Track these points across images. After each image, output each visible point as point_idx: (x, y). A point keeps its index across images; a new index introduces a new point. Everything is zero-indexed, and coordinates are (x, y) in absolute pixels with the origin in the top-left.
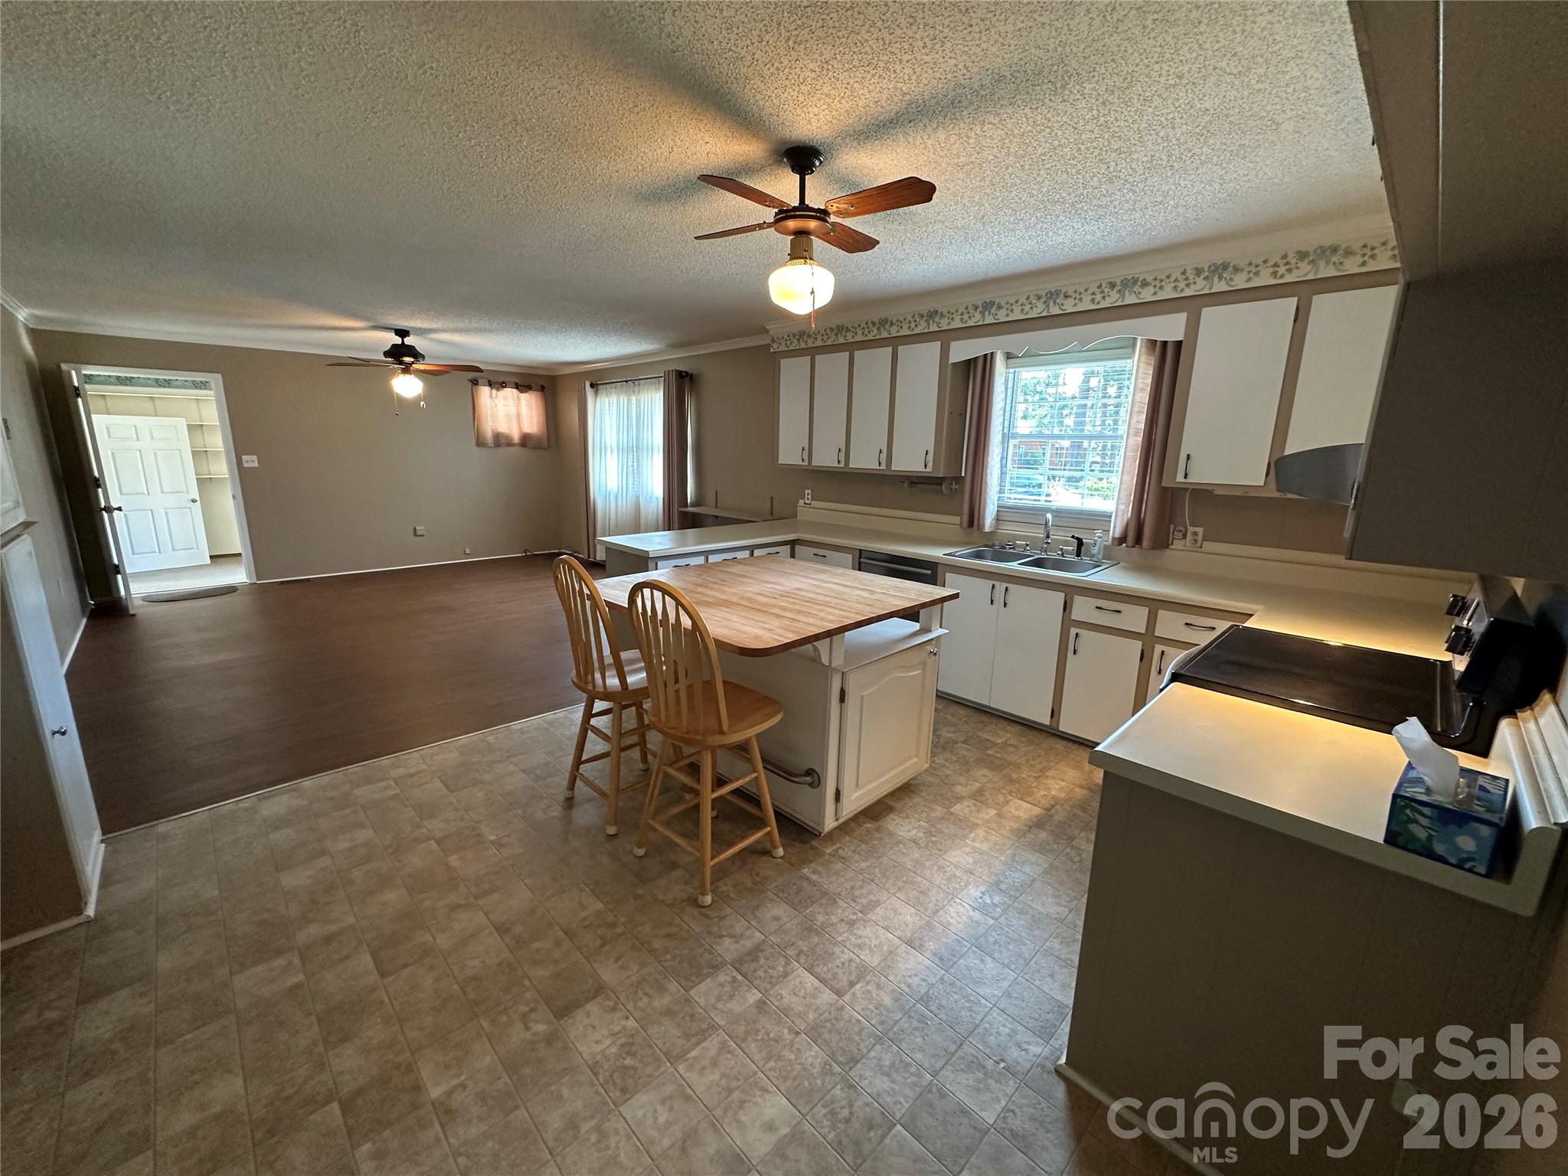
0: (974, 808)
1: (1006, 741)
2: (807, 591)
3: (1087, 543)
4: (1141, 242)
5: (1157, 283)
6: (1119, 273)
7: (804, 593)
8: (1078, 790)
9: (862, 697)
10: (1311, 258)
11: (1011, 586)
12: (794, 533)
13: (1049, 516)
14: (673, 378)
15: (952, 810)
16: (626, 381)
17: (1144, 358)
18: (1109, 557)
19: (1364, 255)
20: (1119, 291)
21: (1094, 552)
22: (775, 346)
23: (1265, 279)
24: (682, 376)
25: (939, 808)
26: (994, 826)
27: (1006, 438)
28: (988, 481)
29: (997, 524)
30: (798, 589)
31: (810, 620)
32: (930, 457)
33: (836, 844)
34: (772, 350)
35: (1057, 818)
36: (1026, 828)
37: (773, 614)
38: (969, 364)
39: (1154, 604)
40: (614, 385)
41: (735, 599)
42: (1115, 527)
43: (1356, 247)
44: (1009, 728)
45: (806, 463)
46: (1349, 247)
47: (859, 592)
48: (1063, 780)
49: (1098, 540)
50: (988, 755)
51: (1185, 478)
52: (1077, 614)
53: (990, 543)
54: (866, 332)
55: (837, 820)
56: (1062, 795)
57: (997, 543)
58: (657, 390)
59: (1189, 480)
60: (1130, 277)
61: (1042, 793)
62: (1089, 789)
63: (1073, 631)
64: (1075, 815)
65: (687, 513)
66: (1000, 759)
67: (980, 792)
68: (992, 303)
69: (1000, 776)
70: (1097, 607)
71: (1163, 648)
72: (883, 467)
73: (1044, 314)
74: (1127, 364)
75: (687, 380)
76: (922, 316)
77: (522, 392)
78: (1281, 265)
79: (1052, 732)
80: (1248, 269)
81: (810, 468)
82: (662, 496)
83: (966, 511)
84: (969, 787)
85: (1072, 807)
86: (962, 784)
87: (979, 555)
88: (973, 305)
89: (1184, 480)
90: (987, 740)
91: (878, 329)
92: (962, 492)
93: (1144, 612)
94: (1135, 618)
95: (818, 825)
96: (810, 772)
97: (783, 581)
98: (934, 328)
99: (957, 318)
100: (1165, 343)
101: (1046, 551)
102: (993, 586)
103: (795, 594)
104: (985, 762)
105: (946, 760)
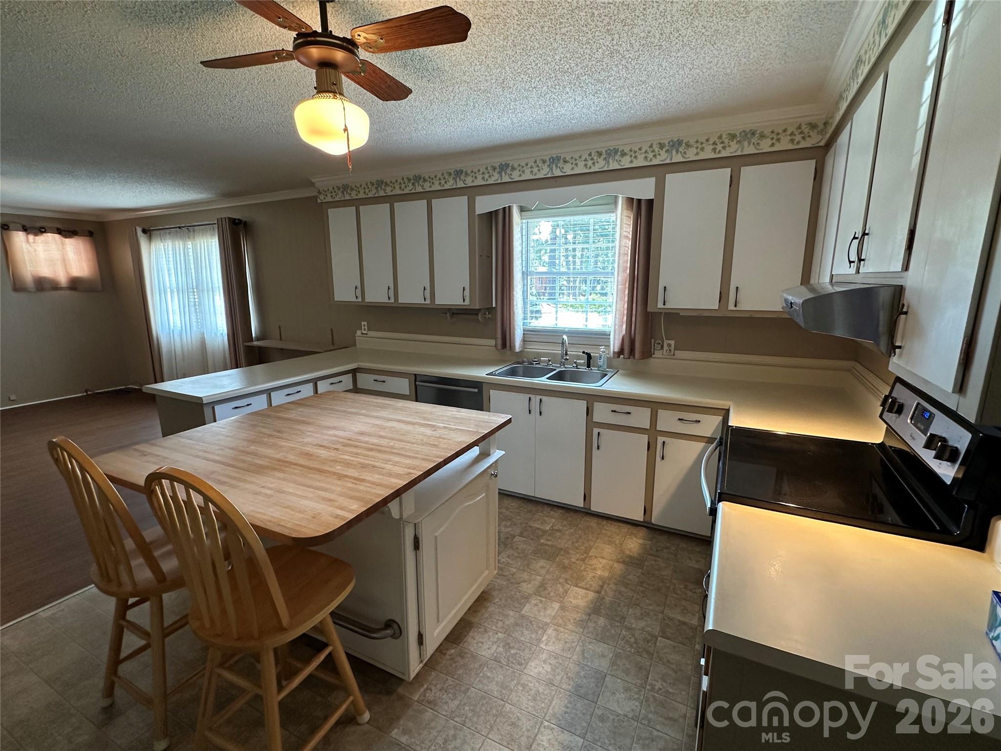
0: (540, 605)
1: (552, 526)
2: (369, 435)
3: (594, 356)
4: (623, 118)
5: (632, 153)
6: (604, 144)
7: (367, 439)
8: (616, 565)
9: (436, 537)
10: (738, 139)
11: (544, 398)
12: (355, 362)
13: (565, 337)
14: (227, 226)
15: (523, 612)
16: (179, 228)
17: (626, 213)
18: (612, 367)
19: (772, 139)
20: (605, 159)
21: (601, 364)
22: (322, 197)
23: (708, 154)
24: (235, 224)
25: (511, 613)
26: (561, 621)
27: (525, 274)
28: (515, 310)
29: (524, 344)
30: (362, 433)
31: (376, 478)
32: (467, 293)
33: (423, 686)
34: (319, 201)
35: (608, 599)
36: (587, 617)
37: (334, 474)
38: (491, 216)
39: (654, 406)
40: (168, 231)
41: (291, 457)
42: (614, 344)
43: (767, 132)
44: (552, 513)
45: (360, 300)
46: (762, 132)
47: (422, 430)
48: (603, 558)
49: (602, 353)
50: (542, 544)
51: (664, 304)
52: (597, 418)
53: (520, 360)
54: (403, 186)
55: (421, 662)
56: (606, 574)
57: (525, 359)
58: (212, 235)
59: (666, 306)
60: (612, 148)
61: (591, 575)
62: (624, 562)
63: (596, 431)
64: (620, 593)
65: (253, 347)
66: (552, 546)
67: (543, 586)
68: (507, 165)
69: (555, 565)
70: (612, 411)
71: (664, 439)
72: (428, 302)
73: (549, 175)
74: (612, 217)
75: (241, 227)
76: (450, 174)
77: (66, 237)
78: (718, 143)
79: (586, 512)
80: (696, 146)
81: (362, 304)
82: (226, 332)
83: (499, 335)
84: (533, 583)
85: (615, 584)
86: (525, 581)
87: (513, 373)
88: (492, 166)
89: (663, 307)
90: (538, 529)
91: (413, 184)
92: (496, 319)
93: (647, 412)
94: (641, 417)
95: (403, 674)
96: (389, 624)
97: (343, 423)
98: (460, 184)
99: (480, 177)
100: (639, 201)
101: (564, 365)
102: (530, 399)
103: (356, 440)
104: (542, 553)
105: (509, 557)
